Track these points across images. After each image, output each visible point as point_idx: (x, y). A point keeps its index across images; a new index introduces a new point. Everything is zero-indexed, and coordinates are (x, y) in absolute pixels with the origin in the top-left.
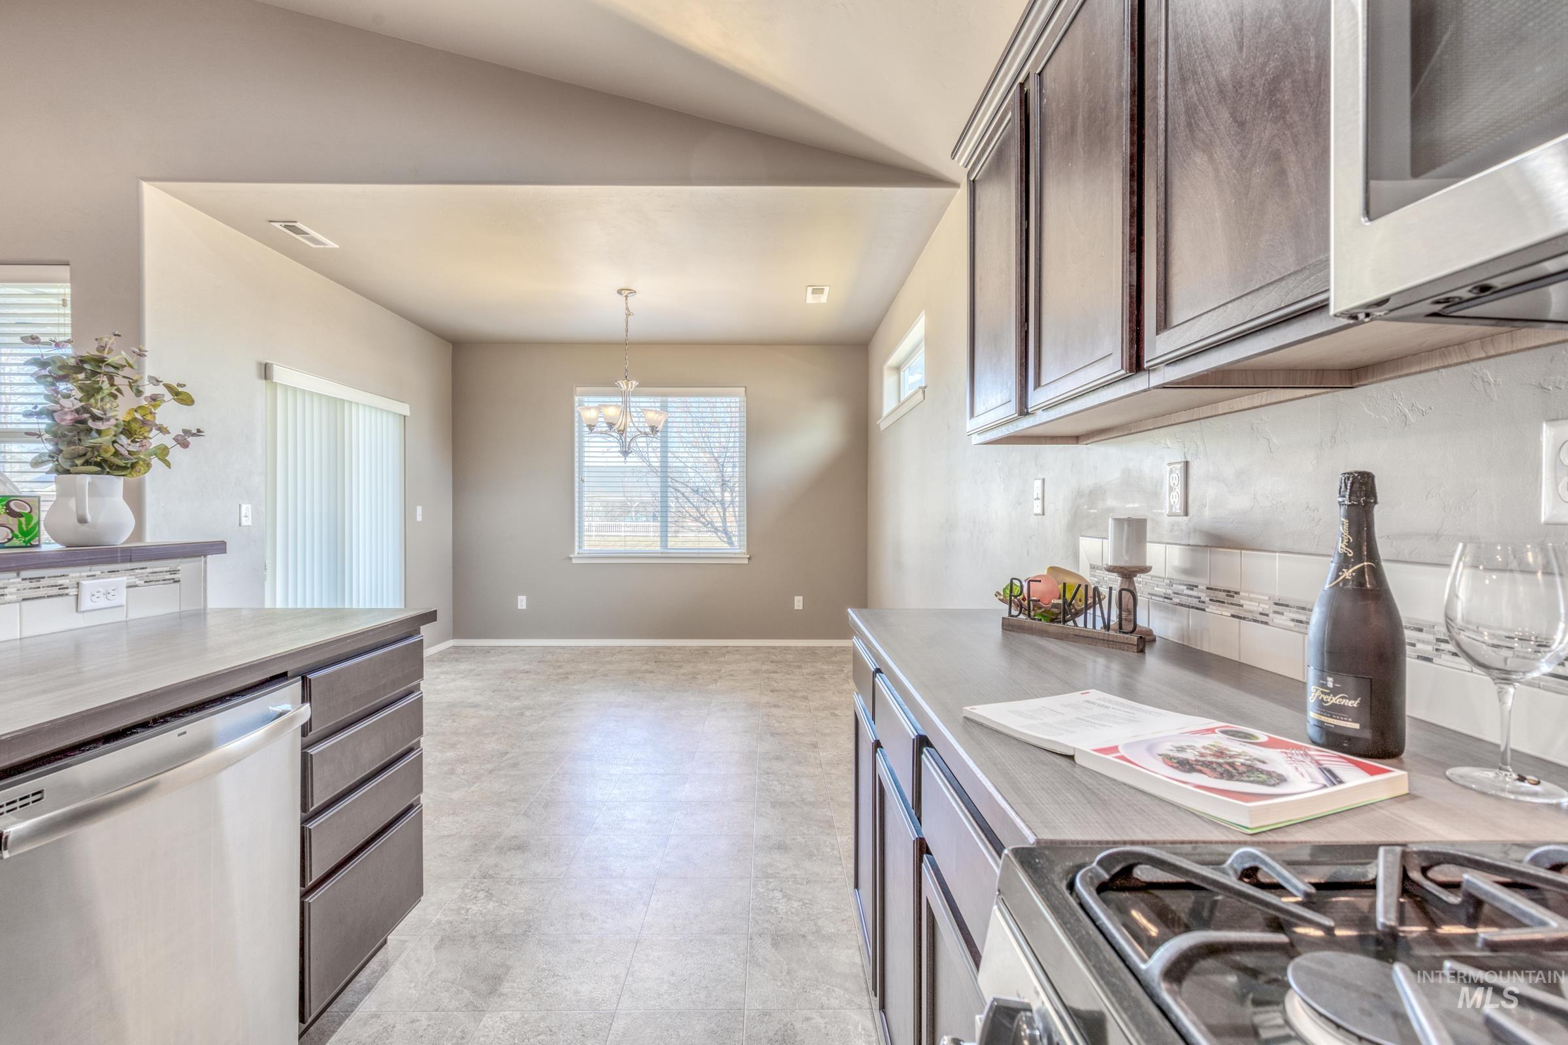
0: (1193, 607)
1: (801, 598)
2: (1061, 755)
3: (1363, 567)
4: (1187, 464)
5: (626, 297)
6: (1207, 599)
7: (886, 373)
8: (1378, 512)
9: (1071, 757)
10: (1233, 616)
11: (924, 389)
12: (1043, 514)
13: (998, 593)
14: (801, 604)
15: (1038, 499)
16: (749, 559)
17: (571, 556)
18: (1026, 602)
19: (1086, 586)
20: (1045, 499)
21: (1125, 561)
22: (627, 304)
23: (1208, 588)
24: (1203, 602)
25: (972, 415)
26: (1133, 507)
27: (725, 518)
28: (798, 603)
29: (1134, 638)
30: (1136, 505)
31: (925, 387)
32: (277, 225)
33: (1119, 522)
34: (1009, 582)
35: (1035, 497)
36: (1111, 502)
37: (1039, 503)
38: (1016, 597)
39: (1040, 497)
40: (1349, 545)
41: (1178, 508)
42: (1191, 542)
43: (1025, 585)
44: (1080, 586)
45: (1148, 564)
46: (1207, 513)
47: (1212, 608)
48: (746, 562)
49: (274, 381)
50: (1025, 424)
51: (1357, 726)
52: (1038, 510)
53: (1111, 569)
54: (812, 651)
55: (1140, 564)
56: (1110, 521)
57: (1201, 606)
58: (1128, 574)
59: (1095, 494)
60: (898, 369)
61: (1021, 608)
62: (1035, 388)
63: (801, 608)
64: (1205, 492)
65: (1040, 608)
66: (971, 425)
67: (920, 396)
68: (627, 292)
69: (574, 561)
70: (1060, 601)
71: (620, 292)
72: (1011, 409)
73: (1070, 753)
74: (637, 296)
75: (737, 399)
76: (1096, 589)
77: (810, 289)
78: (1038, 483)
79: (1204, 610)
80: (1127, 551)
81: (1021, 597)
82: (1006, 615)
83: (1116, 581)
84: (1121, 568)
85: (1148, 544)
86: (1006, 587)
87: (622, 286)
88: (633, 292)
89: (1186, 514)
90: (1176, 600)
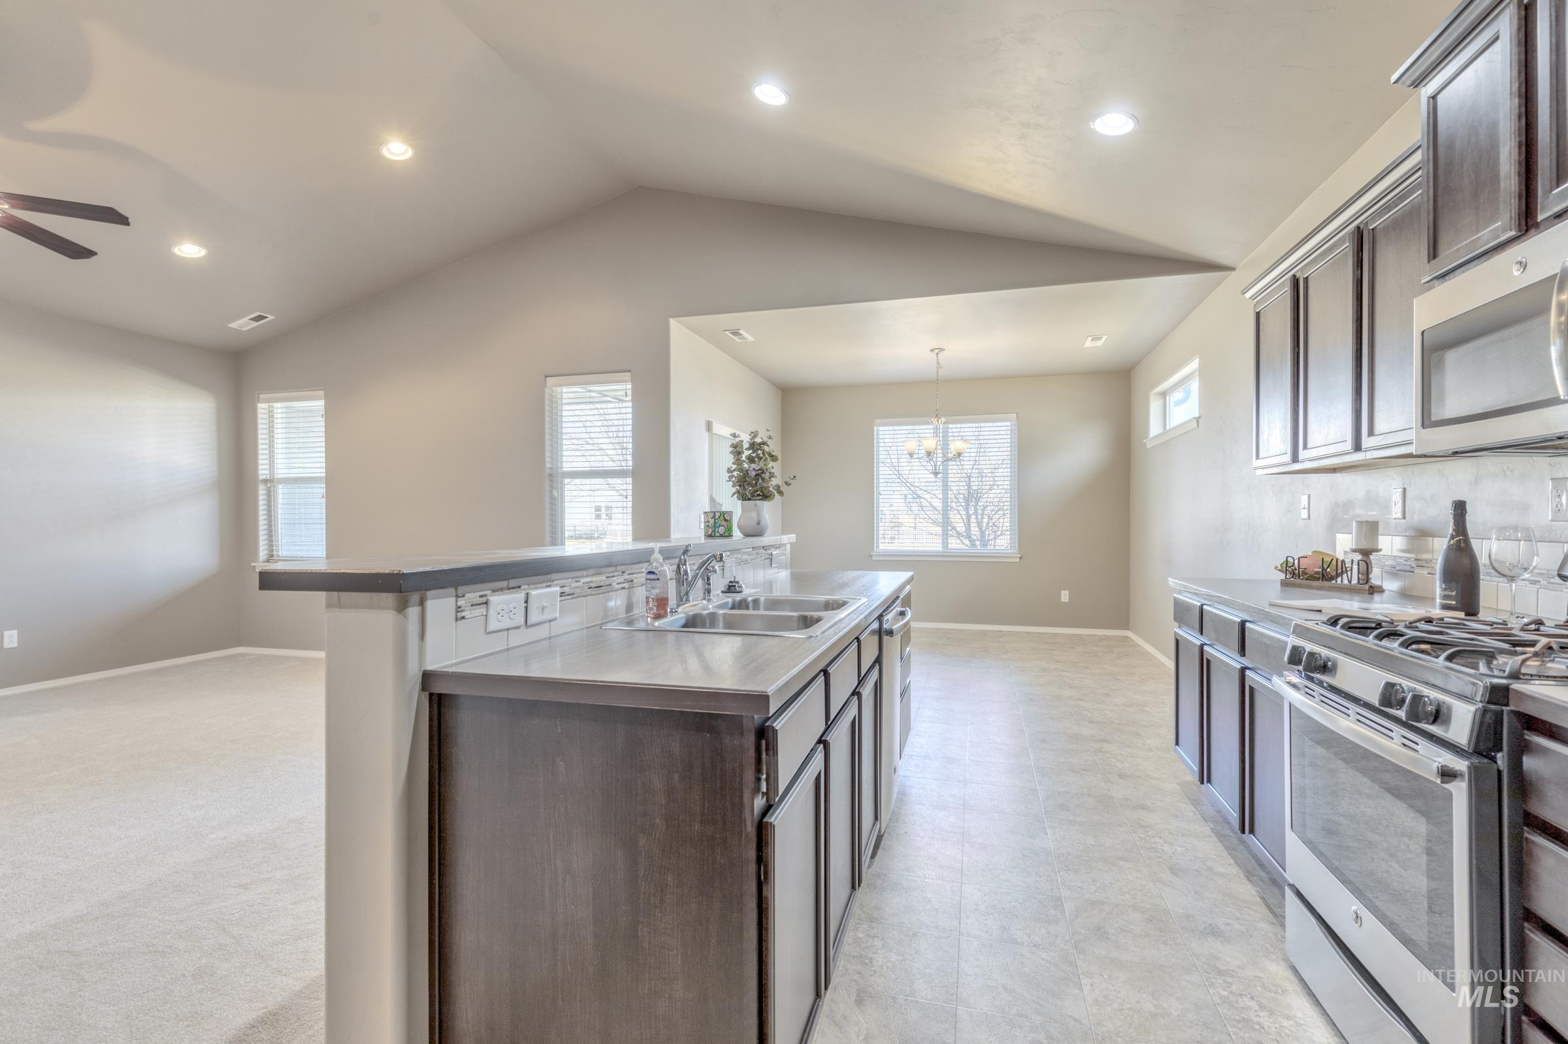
0: (1407, 571)
1: (1067, 592)
2: (1316, 611)
3: (1460, 539)
4: (1405, 489)
5: (937, 354)
6: (1415, 566)
7: (1152, 397)
8: (1468, 517)
9: (1320, 611)
10: (1429, 574)
11: (1198, 420)
12: (1309, 518)
13: (1277, 567)
14: (1067, 597)
15: (1305, 508)
16: (1020, 558)
17: (872, 554)
18: (1297, 571)
19: (1337, 560)
20: (1311, 508)
21: (1364, 545)
22: (937, 359)
23: (1416, 560)
24: (1413, 568)
25: (1258, 457)
26: (1372, 514)
27: (969, 525)
28: (1065, 596)
29: (1367, 587)
30: (1375, 513)
31: (1199, 417)
32: (727, 333)
33: (1360, 523)
34: (1285, 559)
35: (1303, 506)
36: (1358, 511)
37: (1306, 511)
38: (1290, 567)
39: (1306, 506)
40: (1454, 530)
41: (1399, 515)
42: (1407, 534)
43: (1296, 562)
44: (1332, 559)
45: (1380, 547)
46: (1416, 518)
47: (1418, 571)
48: (1018, 560)
49: (714, 432)
50: (1296, 467)
51: (1454, 603)
52: (1305, 516)
53: (1354, 551)
54: (1080, 637)
55: (1374, 547)
56: (1354, 523)
57: (1412, 570)
58: (1366, 553)
59: (1348, 505)
60: (1164, 395)
61: (1294, 574)
62: (1303, 450)
63: (1067, 601)
64: (1414, 505)
65: (1307, 574)
66: (1256, 463)
67: (1195, 424)
68: (937, 351)
69: (874, 558)
70: (1320, 570)
71: (932, 351)
72: (1288, 458)
73: (1319, 609)
74: (945, 352)
75: (1009, 424)
76: (1343, 561)
77: (1090, 338)
78: (1305, 498)
79: (1413, 572)
80: (1365, 540)
81: (1293, 568)
82: (1284, 578)
83: (1358, 557)
84: (1361, 549)
85: (1380, 536)
86: (1283, 563)
87: (935, 347)
88: (941, 350)
89: (1404, 518)
90: (1398, 568)
